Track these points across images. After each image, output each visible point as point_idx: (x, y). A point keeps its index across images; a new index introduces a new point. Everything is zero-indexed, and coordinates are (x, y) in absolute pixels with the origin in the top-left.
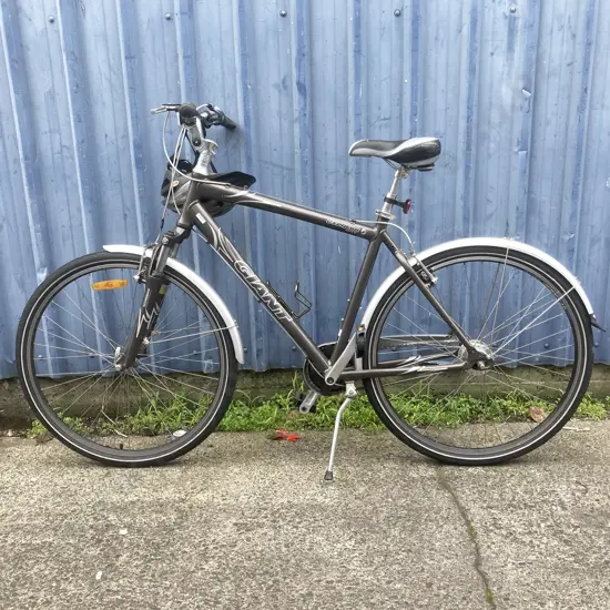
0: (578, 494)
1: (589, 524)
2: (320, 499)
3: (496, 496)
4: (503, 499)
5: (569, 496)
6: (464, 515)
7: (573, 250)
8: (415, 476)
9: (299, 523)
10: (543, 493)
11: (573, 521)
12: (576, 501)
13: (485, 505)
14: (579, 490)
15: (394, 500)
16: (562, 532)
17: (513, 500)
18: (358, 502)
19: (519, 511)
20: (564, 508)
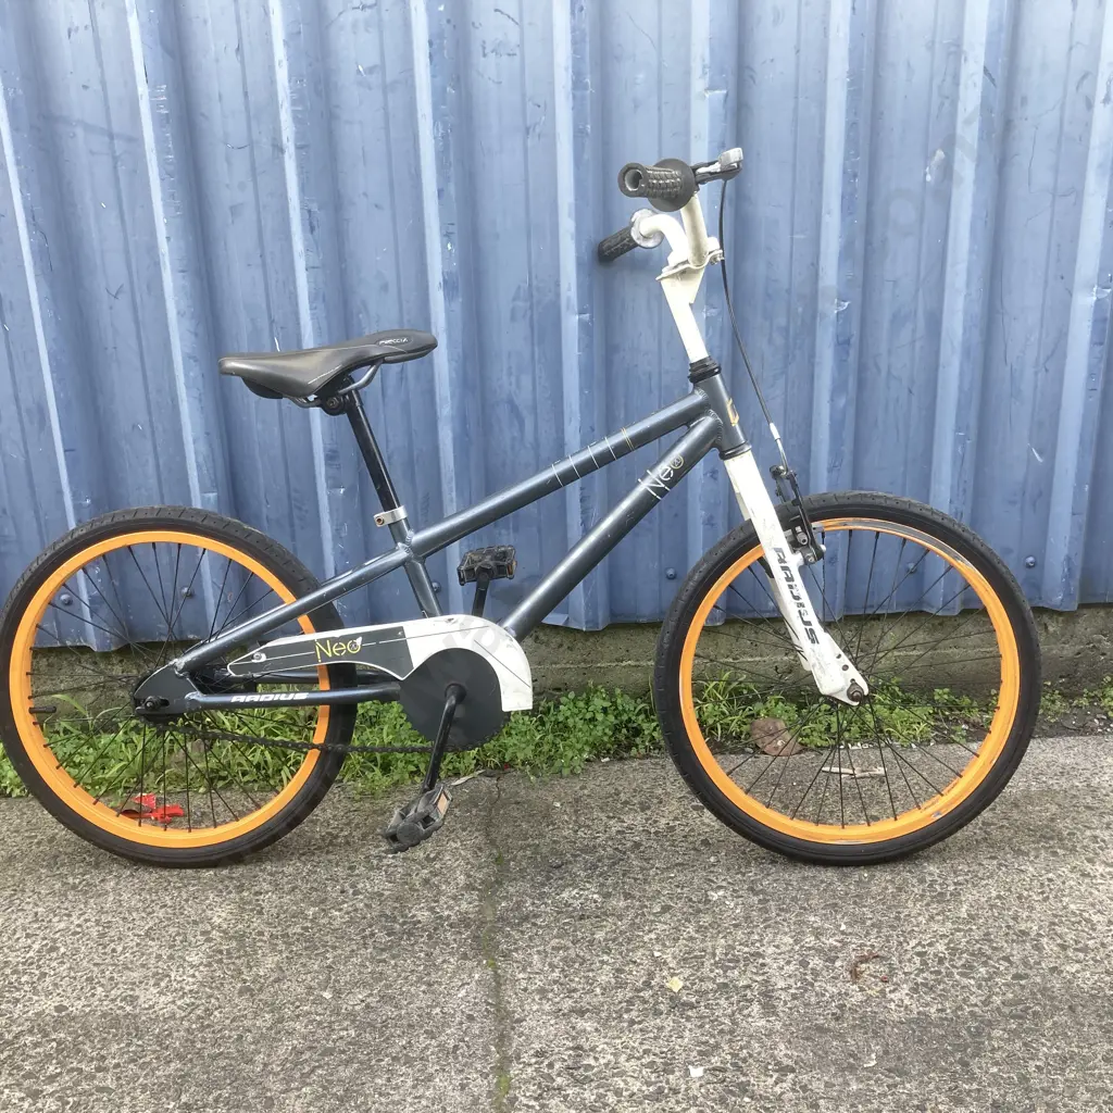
0: (816, 962)
1: (822, 1061)
2: (148, 995)
3: (606, 976)
4: (621, 985)
5: (791, 968)
6: (502, 1039)
7: (848, 342)
8: (423, 915)
9: (52, 1079)
10: (730, 961)
11: (782, 1051)
12: (807, 986)
13: (567, 1004)
14: (819, 951)
15: (337, 993)
16: (744, 1089)
17: (647, 985)
18: (242, 1002)
19: (652, 1022)
20: (769, 1009)
